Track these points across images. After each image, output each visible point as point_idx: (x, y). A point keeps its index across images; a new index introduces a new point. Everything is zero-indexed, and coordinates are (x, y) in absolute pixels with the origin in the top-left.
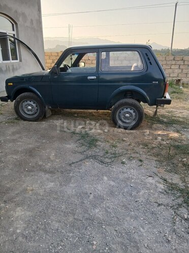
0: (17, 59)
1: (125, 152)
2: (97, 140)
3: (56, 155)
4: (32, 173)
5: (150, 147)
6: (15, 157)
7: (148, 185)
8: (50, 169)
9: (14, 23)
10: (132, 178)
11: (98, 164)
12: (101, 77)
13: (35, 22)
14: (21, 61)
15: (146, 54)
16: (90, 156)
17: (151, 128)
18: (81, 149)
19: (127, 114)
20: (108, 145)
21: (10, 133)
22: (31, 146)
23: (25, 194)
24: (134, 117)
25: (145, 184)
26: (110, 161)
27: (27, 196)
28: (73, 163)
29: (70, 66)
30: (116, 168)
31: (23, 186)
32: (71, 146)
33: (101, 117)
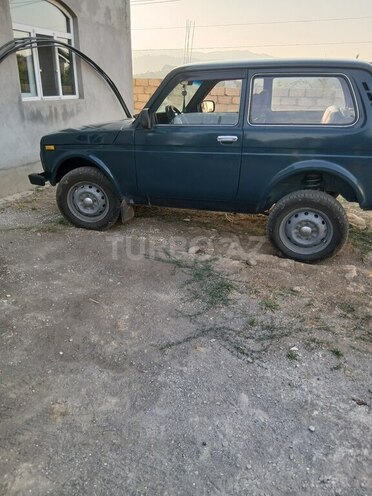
0: (73, 93)
1: (298, 325)
2: (229, 287)
3: (132, 320)
4: (71, 365)
5: (361, 316)
6: (41, 317)
7: (357, 432)
8: (113, 357)
9: (71, 15)
10: (314, 406)
11: (228, 355)
12: (250, 136)
13: (114, 14)
14: (81, 96)
15: (365, 85)
16: (211, 329)
17: (361, 260)
18: (191, 307)
19: (307, 225)
20: (256, 301)
21: (42, 255)
22: (79, 291)
23: (45, 423)
24: (322, 234)
25: (348, 426)
26: (257, 347)
27: (50, 429)
28: (169, 345)
29: (180, 109)
30: (273, 370)
31: (46, 400)
32: (170, 296)
33: (242, 226)
